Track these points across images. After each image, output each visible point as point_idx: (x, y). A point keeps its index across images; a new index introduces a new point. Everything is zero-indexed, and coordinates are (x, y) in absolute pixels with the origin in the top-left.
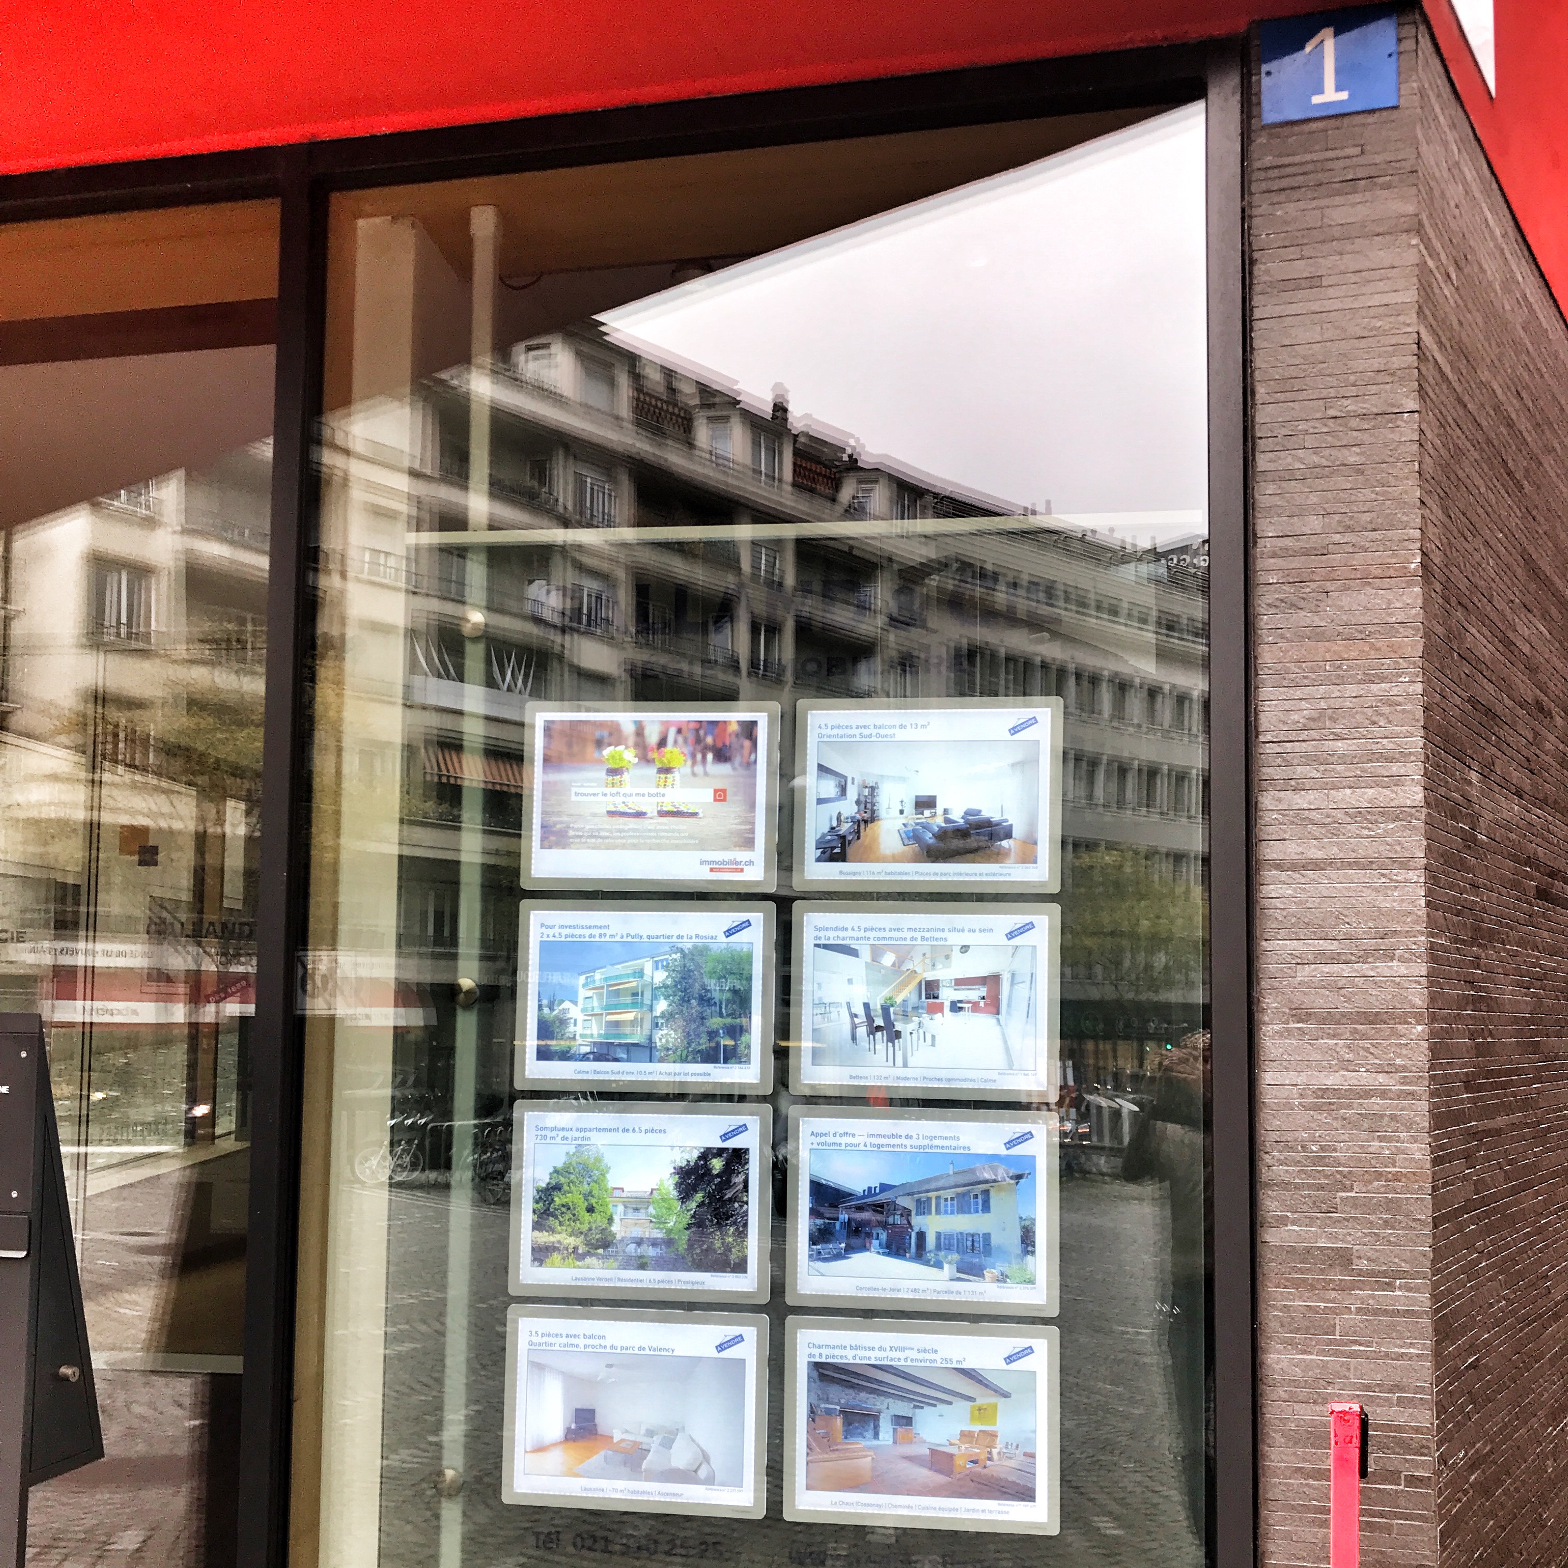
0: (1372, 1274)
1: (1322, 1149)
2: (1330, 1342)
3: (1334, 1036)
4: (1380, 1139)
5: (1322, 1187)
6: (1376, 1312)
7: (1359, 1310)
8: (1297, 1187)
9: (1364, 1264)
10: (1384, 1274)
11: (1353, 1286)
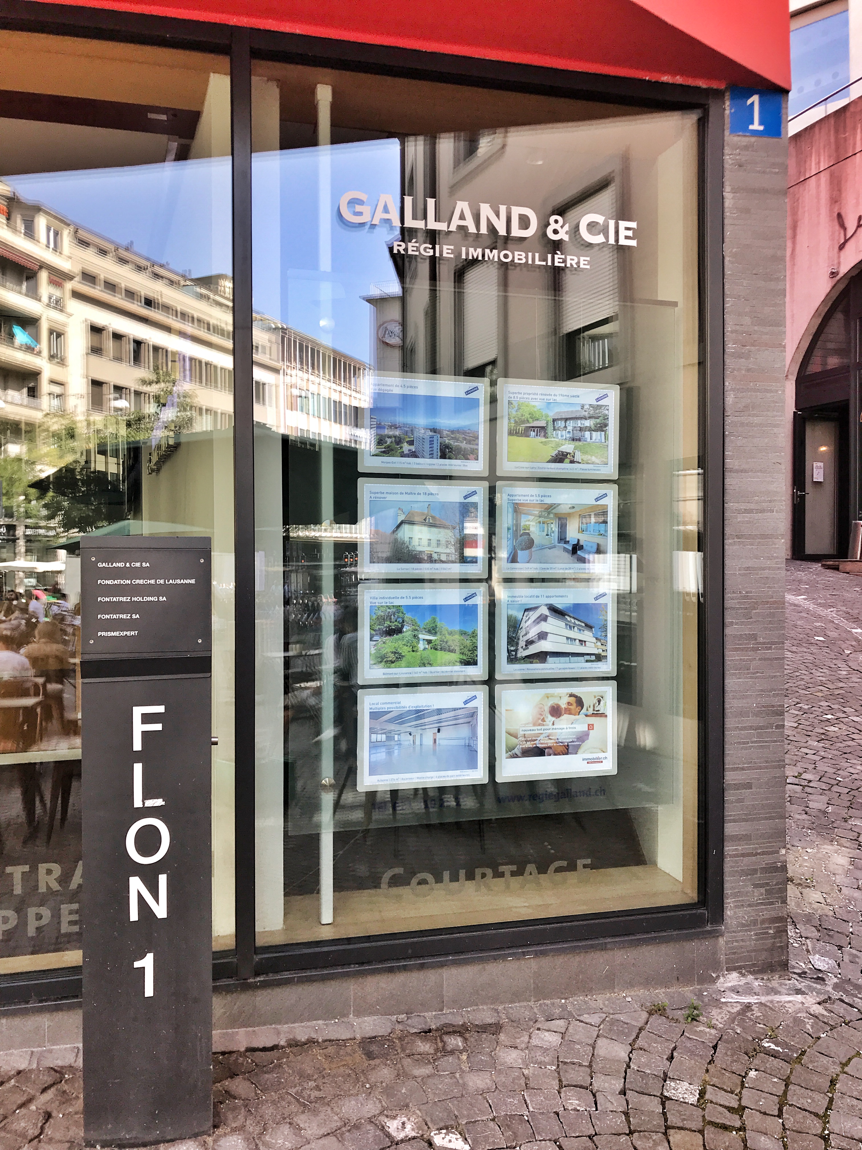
0: (764, 643)
1: (747, 592)
2: (748, 673)
3: (752, 545)
4: (769, 587)
5: (746, 609)
6: (765, 659)
7: (760, 659)
8: (738, 609)
9: (761, 640)
10: (768, 643)
11: (757, 649)
